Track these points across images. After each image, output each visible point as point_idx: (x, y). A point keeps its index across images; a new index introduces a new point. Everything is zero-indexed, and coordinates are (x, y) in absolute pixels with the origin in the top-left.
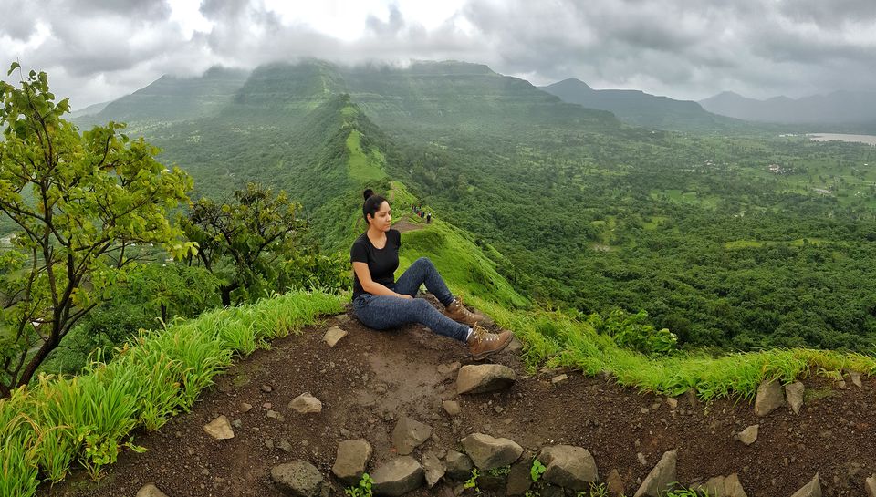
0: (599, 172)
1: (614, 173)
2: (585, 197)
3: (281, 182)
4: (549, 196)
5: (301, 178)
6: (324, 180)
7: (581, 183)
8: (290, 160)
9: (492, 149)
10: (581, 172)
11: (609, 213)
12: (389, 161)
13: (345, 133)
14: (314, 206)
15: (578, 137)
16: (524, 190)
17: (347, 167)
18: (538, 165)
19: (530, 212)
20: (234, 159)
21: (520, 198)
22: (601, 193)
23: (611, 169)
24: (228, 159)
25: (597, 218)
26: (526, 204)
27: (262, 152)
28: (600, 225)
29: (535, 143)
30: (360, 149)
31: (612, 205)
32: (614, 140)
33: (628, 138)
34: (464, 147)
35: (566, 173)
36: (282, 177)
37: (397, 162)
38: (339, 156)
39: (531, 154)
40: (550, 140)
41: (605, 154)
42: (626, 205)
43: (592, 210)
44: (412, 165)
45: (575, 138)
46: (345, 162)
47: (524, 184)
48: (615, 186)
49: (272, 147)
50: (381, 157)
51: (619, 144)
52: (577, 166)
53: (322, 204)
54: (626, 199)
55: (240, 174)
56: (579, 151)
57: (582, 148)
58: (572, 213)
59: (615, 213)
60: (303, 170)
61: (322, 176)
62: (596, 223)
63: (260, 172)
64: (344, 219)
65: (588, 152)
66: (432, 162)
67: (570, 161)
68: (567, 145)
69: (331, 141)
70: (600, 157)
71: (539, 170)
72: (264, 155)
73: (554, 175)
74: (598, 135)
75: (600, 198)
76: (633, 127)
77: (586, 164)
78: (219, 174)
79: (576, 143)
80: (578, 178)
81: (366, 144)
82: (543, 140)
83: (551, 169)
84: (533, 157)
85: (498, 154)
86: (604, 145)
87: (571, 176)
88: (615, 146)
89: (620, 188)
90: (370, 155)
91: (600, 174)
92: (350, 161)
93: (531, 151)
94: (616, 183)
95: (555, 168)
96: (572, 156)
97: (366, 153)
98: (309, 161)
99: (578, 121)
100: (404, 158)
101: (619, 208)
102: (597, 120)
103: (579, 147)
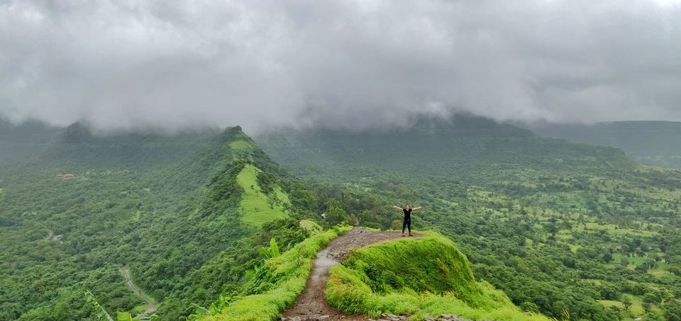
0: (602, 228)
1: (629, 231)
2: (579, 262)
3: (137, 239)
4: (523, 255)
5: (167, 231)
6: (205, 230)
7: (572, 241)
8: (151, 209)
9: (433, 192)
10: (569, 227)
11: (627, 290)
12: (293, 202)
13: (236, 169)
14: (188, 268)
15: (561, 180)
16: (484, 246)
17: (239, 211)
18: (501, 214)
19: (498, 275)
20: (62, 215)
21: (479, 256)
22: (608, 259)
23: (623, 225)
24: (50, 216)
25: (607, 296)
26: (489, 264)
27: (107, 202)
28: (614, 308)
29: (495, 186)
30: (258, 188)
31: (631, 279)
32: (625, 186)
33: (653, 185)
34: (395, 190)
35: (545, 226)
36: (139, 232)
37: (306, 204)
38: (227, 197)
39: (490, 200)
40: (516, 183)
41: (610, 205)
42: (659, 282)
43: (598, 283)
44: (325, 207)
45: (556, 182)
46: (236, 204)
47: (482, 238)
48: (632, 250)
49: (125, 196)
50: (284, 197)
51: (633, 191)
52: (561, 218)
53: (201, 264)
54: (658, 273)
55: (71, 234)
56: (563, 199)
57: (569, 196)
58: (562, 283)
59: (639, 292)
60: (169, 221)
61: (202, 224)
62: (608, 304)
63: (103, 229)
64: (235, 278)
65: (578, 200)
66: (353, 204)
67: (549, 212)
68: (544, 191)
69: (215, 180)
70: (599, 208)
71: (502, 220)
72: (111, 206)
73: (527, 228)
74: (595, 179)
75: (608, 266)
76: (661, 170)
77: (577, 216)
78: (32, 239)
79: (559, 188)
80: (564, 235)
81: (264, 183)
82: (506, 183)
83: (519, 219)
84: (492, 203)
85: (442, 198)
86: (607, 192)
87: (553, 230)
88: (628, 195)
89: (641, 255)
90: (271, 195)
91: (603, 232)
92: (243, 203)
93: (490, 196)
94: (634, 246)
95: (527, 219)
96: (552, 204)
97: (266, 193)
98: (181, 208)
99: (560, 160)
100: (314, 198)
101: (645, 284)
102: (594, 159)
103: (563, 194)
